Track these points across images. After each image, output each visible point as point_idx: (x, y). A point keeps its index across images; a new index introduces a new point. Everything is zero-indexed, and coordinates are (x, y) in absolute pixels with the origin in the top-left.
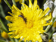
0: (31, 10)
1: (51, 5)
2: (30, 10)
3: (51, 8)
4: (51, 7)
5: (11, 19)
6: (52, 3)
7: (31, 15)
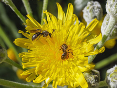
0: (63, 24)
1: (97, 10)
2: (61, 24)
3: (98, 17)
4: (96, 15)
5: (25, 44)
6: (98, 7)
7: (64, 34)
